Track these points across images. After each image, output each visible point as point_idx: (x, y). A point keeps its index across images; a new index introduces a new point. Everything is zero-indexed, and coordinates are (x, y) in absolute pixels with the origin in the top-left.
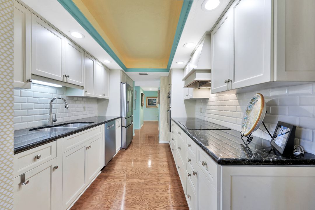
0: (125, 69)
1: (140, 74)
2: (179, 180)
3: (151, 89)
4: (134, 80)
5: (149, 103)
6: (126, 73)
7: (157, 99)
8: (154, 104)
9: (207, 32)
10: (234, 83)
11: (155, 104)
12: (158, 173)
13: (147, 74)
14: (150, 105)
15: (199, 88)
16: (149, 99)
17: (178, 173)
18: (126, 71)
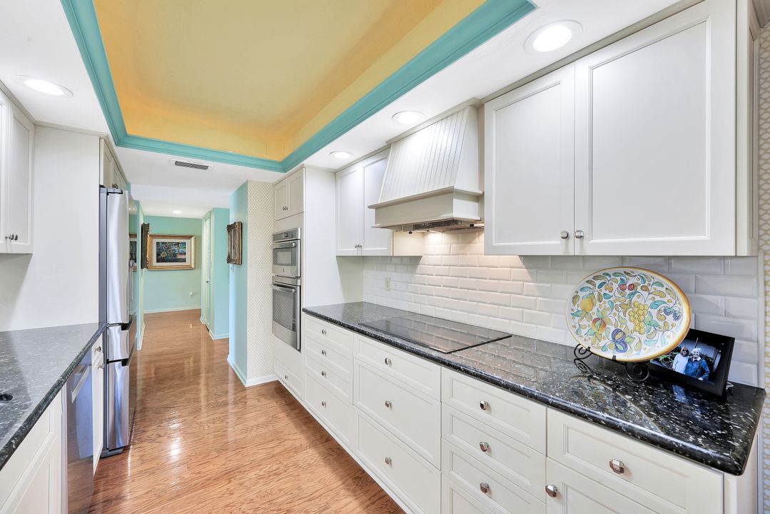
0: (121, 137)
1: (177, 163)
2: (381, 494)
3: (177, 213)
4: (129, 180)
5: (158, 255)
6: (119, 151)
7: (190, 244)
8: (179, 257)
9: (477, 99)
10: (591, 242)
11: (183, 257)
12: (310, 500)
13: (205, 168)
14: (163, 262)
15: (410, 233)
16: (158, 243)
17: (363, 472)
18: (118, 143)
